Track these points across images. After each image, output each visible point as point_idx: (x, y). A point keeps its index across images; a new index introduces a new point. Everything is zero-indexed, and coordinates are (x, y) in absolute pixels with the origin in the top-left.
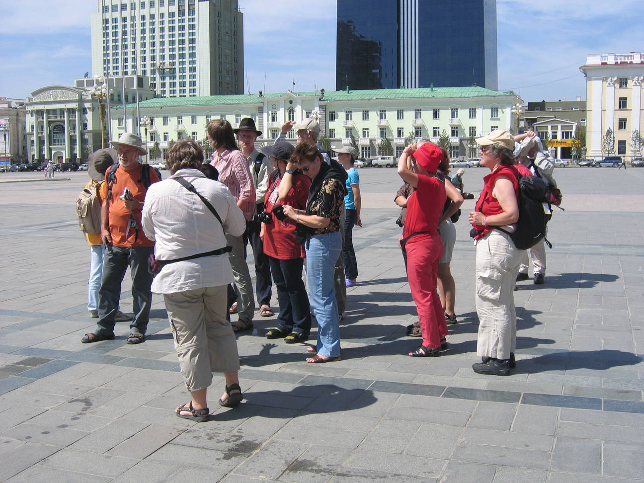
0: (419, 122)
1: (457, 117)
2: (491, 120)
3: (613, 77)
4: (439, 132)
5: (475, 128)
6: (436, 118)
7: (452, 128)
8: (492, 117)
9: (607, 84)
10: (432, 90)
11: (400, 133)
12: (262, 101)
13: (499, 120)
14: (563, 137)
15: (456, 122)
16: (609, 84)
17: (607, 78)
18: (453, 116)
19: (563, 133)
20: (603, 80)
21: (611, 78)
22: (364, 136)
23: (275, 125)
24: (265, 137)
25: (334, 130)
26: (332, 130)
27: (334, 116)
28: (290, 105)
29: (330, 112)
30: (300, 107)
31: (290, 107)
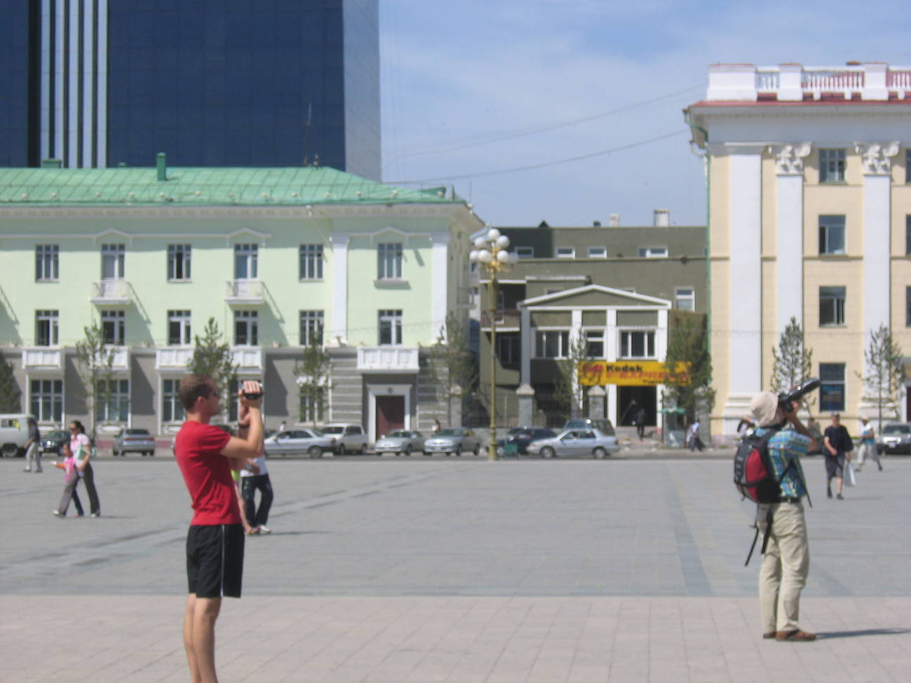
0: (117, 292)
1: (255, 274)
2: (379, 285)
3: (797, 144)
4: (188, 329)
5: (321, 314)
6: (179, 276)
7: (237, 314)
8: (380, 275)
9: (778, 169)
10: (163, 177)
11: (45, 330)
13: (405, 286)
14: (624, 352)
15: (250, 291)
16: (785, 167)
17: (777, 150)
18: (240, 271)
19: (624, 336)
20: (765, 155)
21: (789, 148)
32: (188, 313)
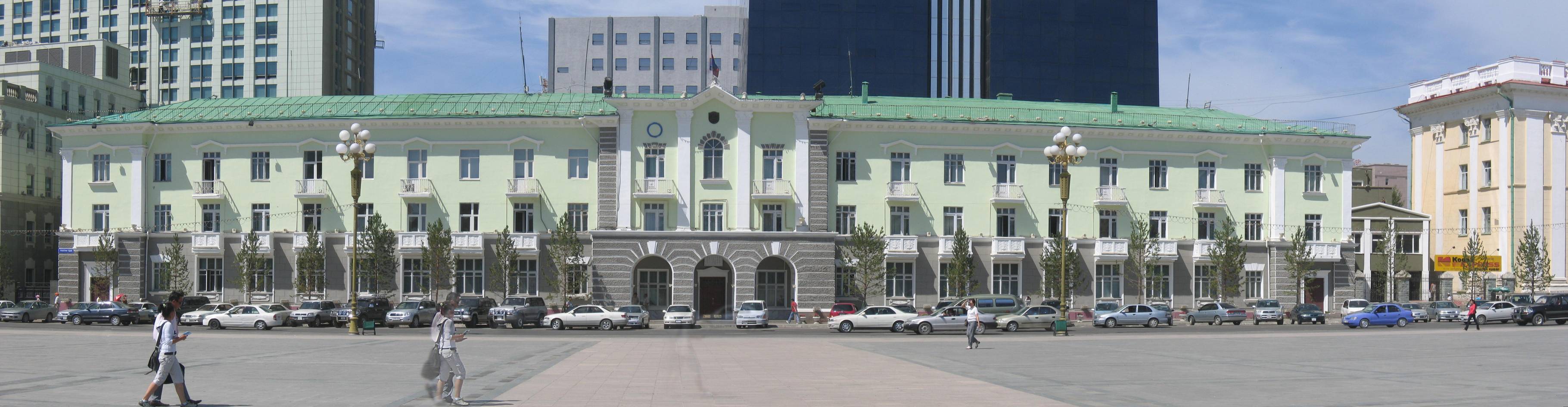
12: (613, 109)
23: (658, 188)
24: (623, 225)
25: (853, 208)
26: (846, 208)
27: (853, 167)
28: (711, 127)
29: (839, 154)
30: (748, 137)
31: (710, 132)
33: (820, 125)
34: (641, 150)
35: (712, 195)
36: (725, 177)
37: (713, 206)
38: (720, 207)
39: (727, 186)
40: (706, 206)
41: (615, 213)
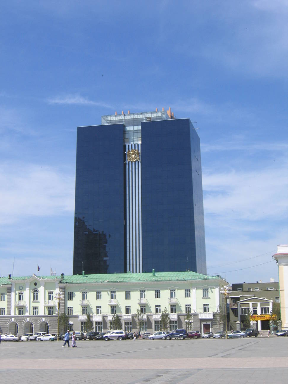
0: (144, 302)
1: (175, 297)
2: (203, 298)
4: (160, 309)
5: (190, 305)
6: (158, 297)
7: (171, 306)
8: (204, 296)
10: (154, 275)
11: (127, 311)
12: (10, 283)
13: (209, 298)
14: (262, 313)
15: (174, 301)
18: (172, 296)
19: (262, 309)
22: (98, 313)
23: (22, 303)
24: (13, 314)
25: (72, 308)
26: (70, 307)
27: (72, 296)
28: (35, 287)
29: (68, 293)
30: (44, 288)
31: (34, 288)
32: (160, 306)
33: (62, 285)
34: (18, 293)
35: (35, 305)
36: (38, 300)
37: (36, 308)
38: (37, 308)
39: (39, 302)
40: (34, 308)
41: (10, 310)
